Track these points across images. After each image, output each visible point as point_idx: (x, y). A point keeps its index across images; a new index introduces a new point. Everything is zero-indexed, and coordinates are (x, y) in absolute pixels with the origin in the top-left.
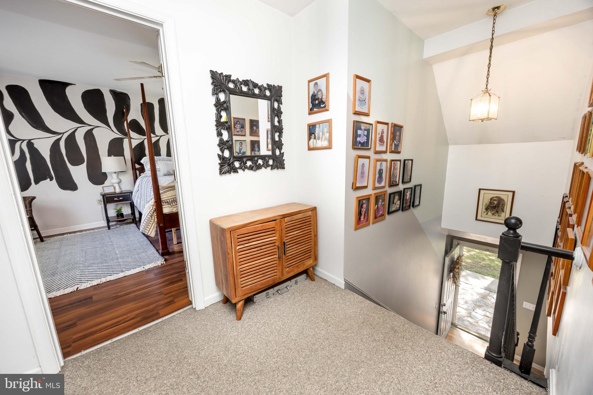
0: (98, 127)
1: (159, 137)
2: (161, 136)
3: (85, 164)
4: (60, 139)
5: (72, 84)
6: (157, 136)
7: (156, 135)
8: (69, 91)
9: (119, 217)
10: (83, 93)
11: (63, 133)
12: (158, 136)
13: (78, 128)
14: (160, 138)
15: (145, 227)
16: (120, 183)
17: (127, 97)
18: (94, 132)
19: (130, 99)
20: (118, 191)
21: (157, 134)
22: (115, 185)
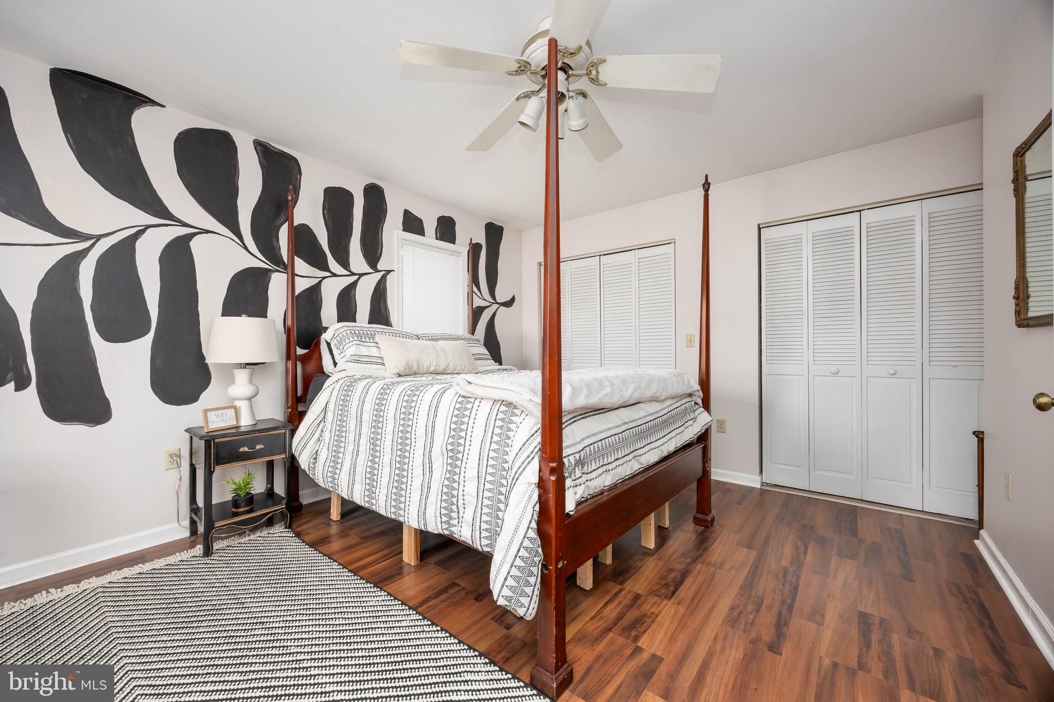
0: (207, 232)
1: (356, 277)
2: (361, 275)
3: (148, 340)
4: (83, 253)
5: (154, 103)
6: (353, 274)
7: (349, 271)
8: (141, 119)
9: (241, 510)
10: (180, 134)
11: (99, 238)
12: (355, 274)
13: (148, 227)
14: (359, 279)
15: (518, 583)
16: (252, 399)
17: (296, 166)
18: (194, 244)
19: (300, 174)
20: (246, 422)
21: (354, 268)
22: (238, 403)
